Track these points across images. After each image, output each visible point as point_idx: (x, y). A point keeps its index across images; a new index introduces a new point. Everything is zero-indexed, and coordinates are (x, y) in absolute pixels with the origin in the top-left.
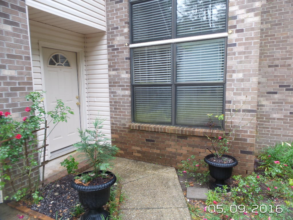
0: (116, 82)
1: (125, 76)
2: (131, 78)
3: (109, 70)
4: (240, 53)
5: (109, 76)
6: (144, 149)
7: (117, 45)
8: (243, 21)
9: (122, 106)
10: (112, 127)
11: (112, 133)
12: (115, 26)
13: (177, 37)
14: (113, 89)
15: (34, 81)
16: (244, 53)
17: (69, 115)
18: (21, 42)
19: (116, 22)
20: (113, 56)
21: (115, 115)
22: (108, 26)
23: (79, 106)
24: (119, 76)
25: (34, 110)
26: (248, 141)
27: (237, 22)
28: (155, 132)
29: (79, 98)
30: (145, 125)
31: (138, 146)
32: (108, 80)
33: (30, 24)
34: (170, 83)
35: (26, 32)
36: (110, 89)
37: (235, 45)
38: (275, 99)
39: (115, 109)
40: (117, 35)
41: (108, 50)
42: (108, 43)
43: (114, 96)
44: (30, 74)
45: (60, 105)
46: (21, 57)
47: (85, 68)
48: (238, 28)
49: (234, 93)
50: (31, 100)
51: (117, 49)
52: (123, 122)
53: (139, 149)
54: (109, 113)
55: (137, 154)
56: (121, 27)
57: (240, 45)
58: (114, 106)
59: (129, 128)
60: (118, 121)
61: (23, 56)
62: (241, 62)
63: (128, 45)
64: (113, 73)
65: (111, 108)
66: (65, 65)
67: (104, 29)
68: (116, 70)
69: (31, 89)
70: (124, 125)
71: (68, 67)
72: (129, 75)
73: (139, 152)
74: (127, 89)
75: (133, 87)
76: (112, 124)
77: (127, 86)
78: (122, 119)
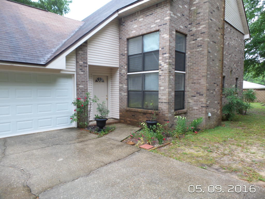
0: (122, 89)
1: (125, 86)
2: (128, 88)
3: (119, 84)
4: (163, 79)
5: (119, 86)
6: (131, 119)
7: (123, 74)
8: (163, 66)
9: (123, 100)
10: (120, 109)
11: (120, 112)
12: (122, 65)
13: (144, 71)
14: (121, 92)
15: (88, 89)
16: (164, 79)
17: (98, 100)
18: (85, 77)
19: (123, 64)
20: (121, 78)
21: (121, 104)
22: (120, 65)
23: (107, 99)
24: (123, 86)
25: (88, 98)
26: (166, 116)
27: (162, 67)
28: (135, 111)
29: (107, 96)
30: (132, 109)
31: (129, 118)
32: (119, 88)
33: (89, 70)
34: (141, 90)
35: (87, 73)
36: (119, 92)
37: (161, 76)
38: (195, 100)
39: (121, 101)
40: (122, 69)
41: (119, 75)
42: (119, 72)
43: (121, 95)
44: (87, 87)
45: (95, 97)
46: (85, 81)
47: (110, 82)
48: (162, 69)
49: (161, 95)
50: (87, 95)
51: (122, 75)
52: (124, 107)
53: (129, 119)
54: (119, 103)
55: (128, 122)
56: (124, 66)
57: (163, 76)
58: (121, 99)
59: (126, 110)
60: (122, 107)
61: (86, 81)
62: (163, 83)
63: (127, 73)
64: (121, 85)
65: (120, 101)
66: (102, 82)
67: (118, 66)
68: (122, 84)
69: (87, 91)
70: (124, 108)
71: (103, 82)
72: (127, 86)
73: (129, 121)
74: (125, 93)
75: (128, 92)
76: (120, 108)
77: (126, 91)
78: (123, 106)
